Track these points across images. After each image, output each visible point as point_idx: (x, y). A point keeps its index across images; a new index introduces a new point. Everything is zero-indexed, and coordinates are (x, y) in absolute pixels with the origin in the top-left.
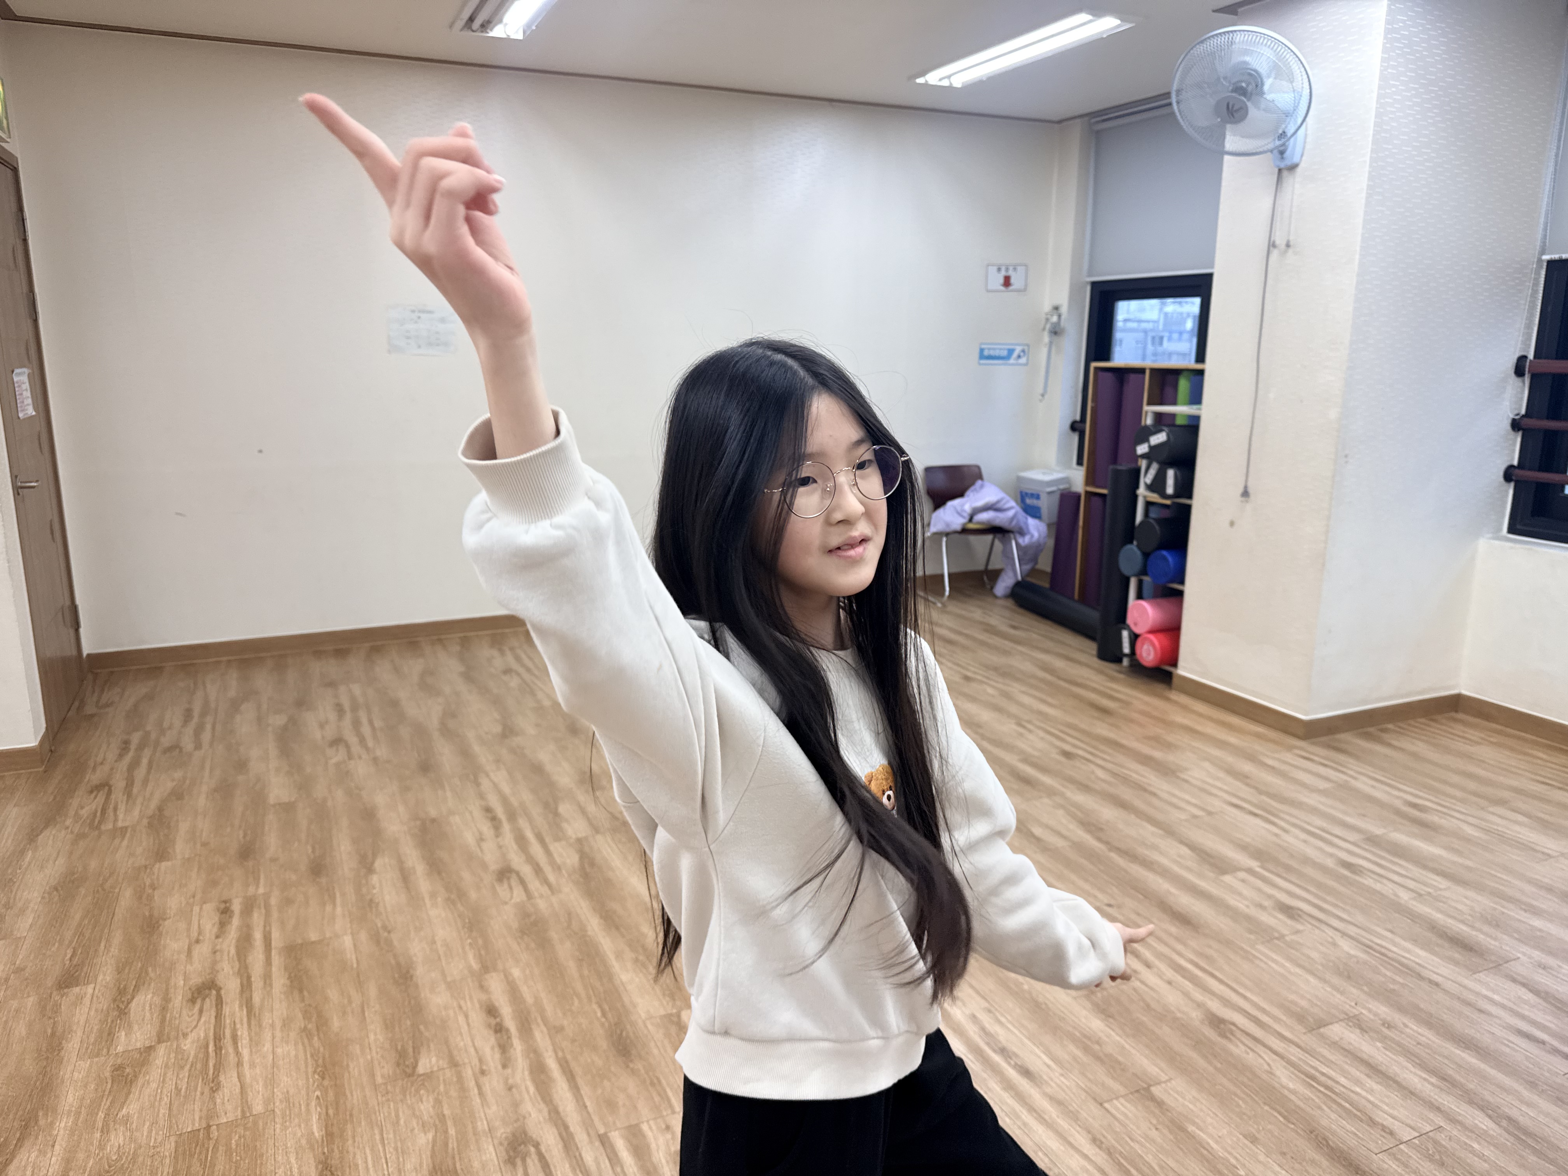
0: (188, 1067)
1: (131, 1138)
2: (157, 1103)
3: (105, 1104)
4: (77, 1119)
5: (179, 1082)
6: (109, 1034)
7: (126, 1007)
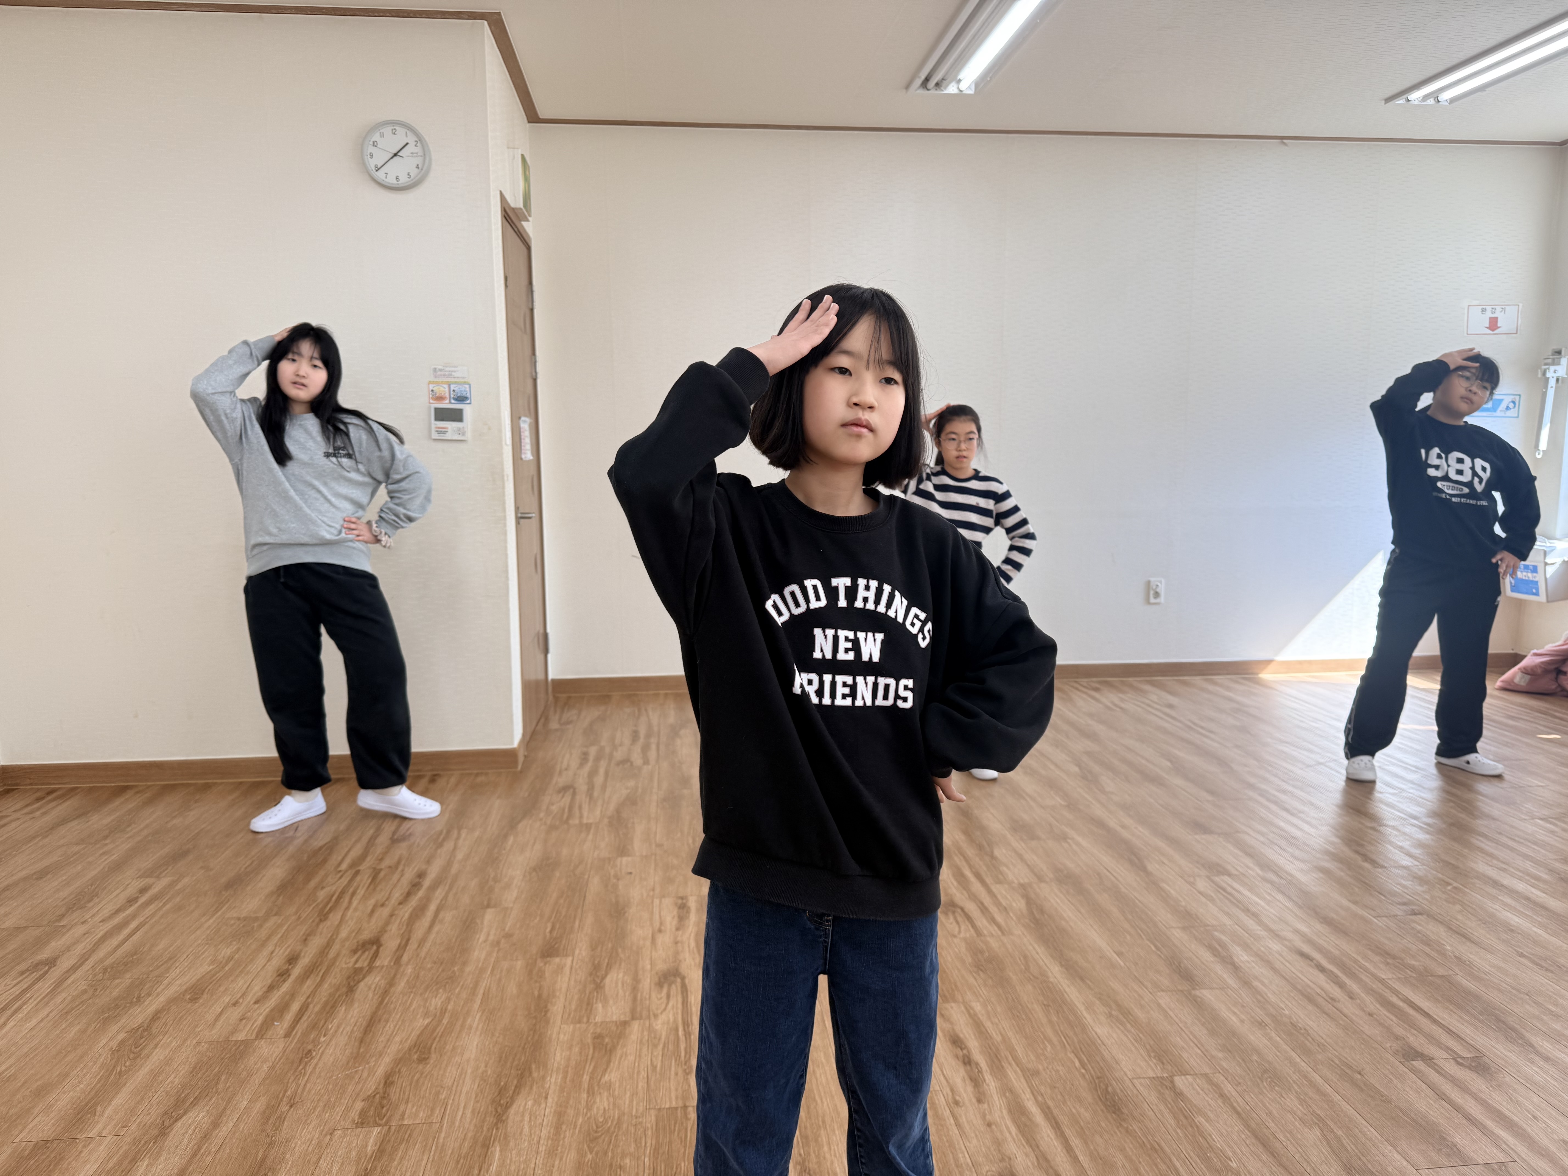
0: (660, 1047)
1: (614, 1104)
2: (635, 1076)
3: (589, 1068)
4: (565, 1078)
5: (654, 1059)
6: (588, 1004)
7: (601, 982)
